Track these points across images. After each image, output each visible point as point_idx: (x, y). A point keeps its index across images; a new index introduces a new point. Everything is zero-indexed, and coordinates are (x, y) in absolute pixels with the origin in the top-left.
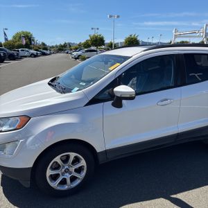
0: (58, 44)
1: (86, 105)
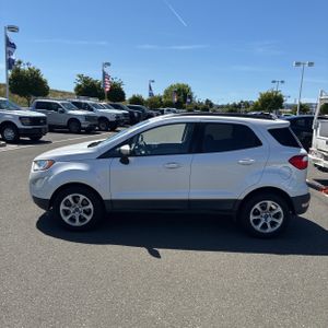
1: (99, 158)
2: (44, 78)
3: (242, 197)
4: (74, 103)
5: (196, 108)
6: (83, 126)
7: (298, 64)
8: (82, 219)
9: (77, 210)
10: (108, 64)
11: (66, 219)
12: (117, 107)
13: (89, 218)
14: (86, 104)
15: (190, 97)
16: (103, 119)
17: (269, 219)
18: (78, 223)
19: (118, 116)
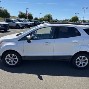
0: (63, 20)
2: (8, 12)
3: (73, 55)
4: (18, 20)
5: (53, 21)
6: (20, 27)
7: (83, 8)
8: (14, 63)
9: (12, 59)
10: (28, 8)
11: (8, 63)
12: (30, 21)
13: (16, 62)
14: (21, 20)
15: (51, 18)
16: (26, 25)
17: (83, 63)
18: (12, 64)
19: (30, 24)
